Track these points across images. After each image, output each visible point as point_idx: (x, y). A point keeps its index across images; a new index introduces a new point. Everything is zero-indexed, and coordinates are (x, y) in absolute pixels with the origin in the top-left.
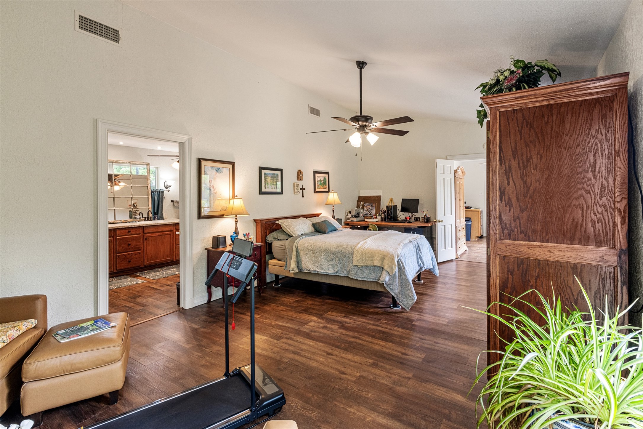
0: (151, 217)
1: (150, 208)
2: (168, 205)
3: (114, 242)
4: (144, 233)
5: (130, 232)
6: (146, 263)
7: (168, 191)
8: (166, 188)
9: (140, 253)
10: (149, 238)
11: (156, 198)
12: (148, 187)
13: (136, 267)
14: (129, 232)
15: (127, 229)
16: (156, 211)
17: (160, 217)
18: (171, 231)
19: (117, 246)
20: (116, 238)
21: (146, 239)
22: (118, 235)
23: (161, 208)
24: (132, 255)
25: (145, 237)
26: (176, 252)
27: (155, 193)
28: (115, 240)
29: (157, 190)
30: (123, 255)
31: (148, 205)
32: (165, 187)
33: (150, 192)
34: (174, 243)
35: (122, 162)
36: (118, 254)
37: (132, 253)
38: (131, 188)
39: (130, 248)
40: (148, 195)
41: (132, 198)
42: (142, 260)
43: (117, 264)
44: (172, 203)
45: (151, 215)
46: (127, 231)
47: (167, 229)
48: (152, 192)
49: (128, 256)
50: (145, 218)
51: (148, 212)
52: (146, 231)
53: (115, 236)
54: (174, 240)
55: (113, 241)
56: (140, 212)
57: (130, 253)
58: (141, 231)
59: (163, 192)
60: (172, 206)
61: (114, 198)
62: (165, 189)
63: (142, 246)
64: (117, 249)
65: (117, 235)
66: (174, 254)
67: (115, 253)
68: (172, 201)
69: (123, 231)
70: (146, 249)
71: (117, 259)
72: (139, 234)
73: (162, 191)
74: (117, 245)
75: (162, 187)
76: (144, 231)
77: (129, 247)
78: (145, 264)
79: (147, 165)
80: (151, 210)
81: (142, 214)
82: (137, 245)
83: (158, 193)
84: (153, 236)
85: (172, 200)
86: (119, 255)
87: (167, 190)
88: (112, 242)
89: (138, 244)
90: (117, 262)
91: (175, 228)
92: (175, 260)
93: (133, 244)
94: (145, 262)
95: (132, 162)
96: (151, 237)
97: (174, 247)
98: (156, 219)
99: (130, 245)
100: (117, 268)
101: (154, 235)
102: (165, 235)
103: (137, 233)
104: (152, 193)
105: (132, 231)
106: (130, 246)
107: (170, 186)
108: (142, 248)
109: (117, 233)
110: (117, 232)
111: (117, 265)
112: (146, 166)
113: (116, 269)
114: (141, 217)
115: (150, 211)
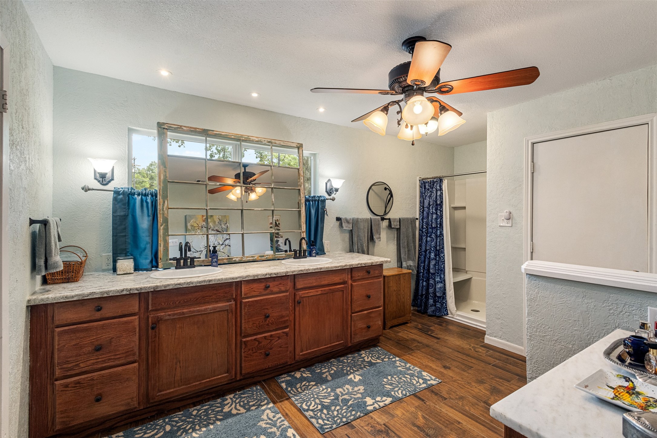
0: (305, 251)
1: (303, 232)
2: (332, 226)
3: (236, 313)
4: (294, 288)
5: (269, 287)
6: (301, 354)
7: (333, 199)
8: (329, 193)
9: (287, 334)
10: (304, 299)
11: (313, 212)
12: (299, 190)
13: (280, 365)
14: (267, 287)
15: (261, 282)
16: (312, 239)
17: (319, 249)
18: (344, 283)
19: (243, 321)
20: (241, 302)
21: (299, 303)
22: (245, 295)
23: (321, 230)
24: (271, 340)
25: (298, 298)
26: (352, 328)
27: (311, 203)
28: (238, 306)
29: (314, 197)
30: (255, 339)
31: (300, 226)
32: (327, 192)
33: (303, 201)
34: (350, 308)
35: (257, 139)
36: (244, 340)
37: (271, 336)
38: (272, 192)
39: (268, 325)
40: (299, 207)
41: (273, 211)
42: (291, 348)
43: (243, 362)
44: (338, 222)
45: (305, 246)
46: (262, 285)
47: (336, 279)
48: (307, 200)
49: (264, 343)
50: (295, 251)
51: (301, 240)
52: (299, 285)
53: (239, 298)
54: (349, 303)
55: (234, 310)
56: (287, 239)
57: (269, 334)
58: (290, 284)
59: (324, 201)
60: (338, 229)
61: (242, 210)
62: (327, 196)
63: (292, 318)
64: (243, 328)
65: (243, 296)
66: (349, 331)
67: (239, 338)
68: (338, 219)
69: (255, 286)
70: (300, 324)
71: (243, 351)
72: (286, 291)
73: (323, 198)
74: (243, 318)
75: (321, 192)
76: (294, 285)
77: (267, 321)
78: (297, 357)
79: (298, 148)
80: (304, 235)
81: (289, 242)
82: (282, 317)
83: (317, 202)
84: (312, 294)
85: (338, 216)
86: (247, 341)
87: (331, 197)
88: (232, 312)
89: (284, 313)
90: (243, 358)
91: (352, 277)
92: (350, 345)
93: (274, 314)
94: (297, 353)
95: (273, 141)
96: (308, 296)
97: (349, 318)
98: (314, 255)
99: (268, 317)
100: (243, 372)
101: (313, 292)
102: (333, 291)
103: (283, 289)
104: (307, 203)
105: (271, 284)
106: (268, 319)
107: (337, 190)
108: (291, 321)
109: (243, 291)
110: (243, 288)
111: (243, 365)
112: (296, 150)
113: (241, 373)
114: (288, 249)
115: (304, 238)
